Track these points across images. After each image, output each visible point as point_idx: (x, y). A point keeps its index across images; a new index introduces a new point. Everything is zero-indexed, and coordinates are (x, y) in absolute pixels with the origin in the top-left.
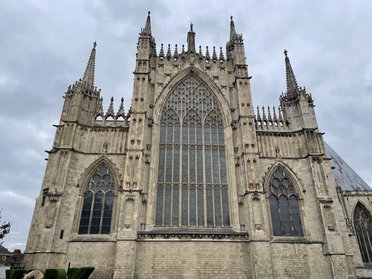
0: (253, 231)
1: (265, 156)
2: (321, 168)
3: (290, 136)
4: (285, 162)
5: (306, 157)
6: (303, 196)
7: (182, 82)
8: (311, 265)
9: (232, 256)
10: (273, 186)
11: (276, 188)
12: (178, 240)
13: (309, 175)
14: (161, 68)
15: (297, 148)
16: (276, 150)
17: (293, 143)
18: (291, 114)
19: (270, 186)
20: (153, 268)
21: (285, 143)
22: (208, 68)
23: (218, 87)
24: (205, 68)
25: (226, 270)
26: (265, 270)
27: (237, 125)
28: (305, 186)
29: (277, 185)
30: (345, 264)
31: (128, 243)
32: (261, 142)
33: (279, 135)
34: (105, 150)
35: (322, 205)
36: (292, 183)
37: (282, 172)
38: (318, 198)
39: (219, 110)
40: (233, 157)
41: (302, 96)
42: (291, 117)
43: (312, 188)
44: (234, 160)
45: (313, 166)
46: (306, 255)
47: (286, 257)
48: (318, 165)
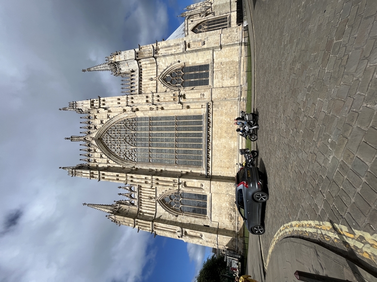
0: (205, 100)
1: (155, 88)
2: (162, 48)
3: (141, 69)
4: (159, 74)
5: (156, 59)
6: (182, 63)
7: (106, 146)
8: (228, 60)
9: (222, 115)
10: (176, 84)
11: (178, 82)
12: (211, 151)
13: (167, 58)
14: (97, 161)
16: (152, 80)
17: (146, 67)
18: (126, 68)
20: (228, 168)
21: (146, 73)
22: (95, 128)
23: (108, 121)
25: (230, 119)
26: (231, 92)
27: (135, 108)
28: (175, 61)
30: (227, 35)
31: (212, 186)
33: (141, 78)
35: (188, 49)
36: (174, 70)
37: (167, 77)
38: (183, 52)
39: (125, 120)
40: (157, 111)
42: (128, 68)
43: (176, 56)
44: (158, 111)
45: (161, 54)
46: (221, 63)
47: (222, 77)
48: (161, 50)
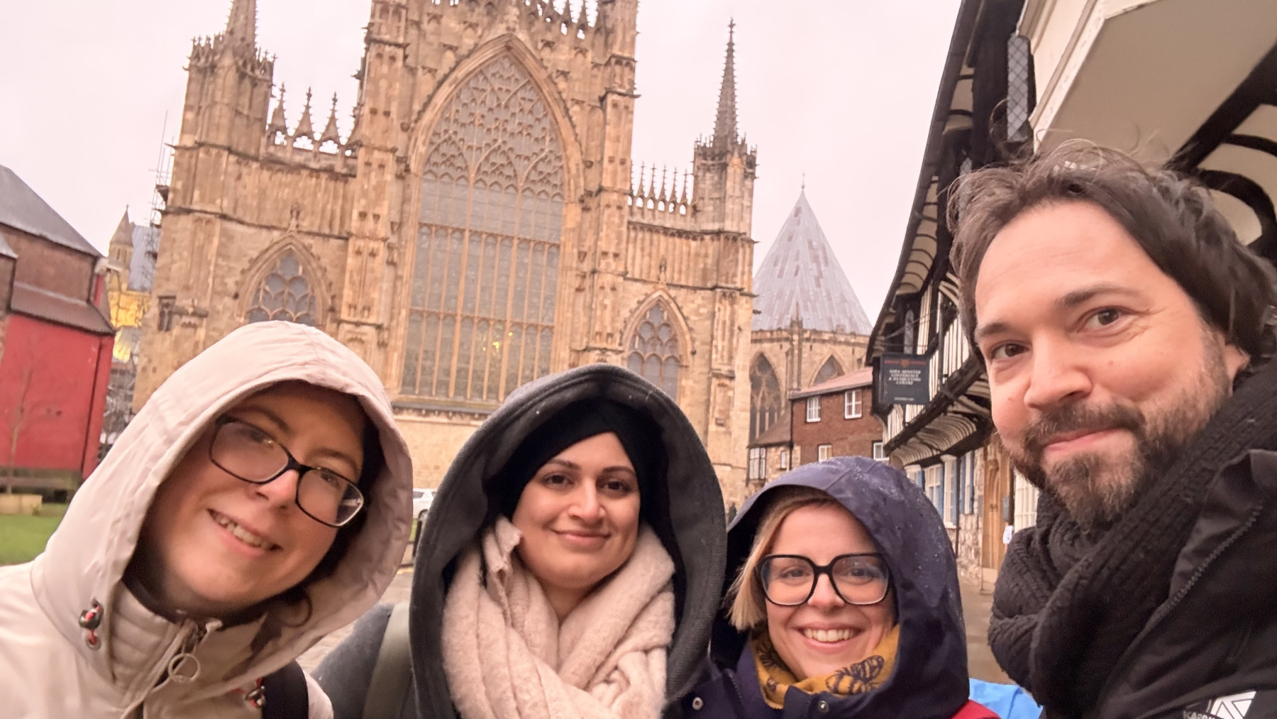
1: (637, 276)
2: (733, 312)
3: (694, 239)
4: (673, 292)
5: (713, 289)
6: (689, 360)
7: (481, 72)
10: (641, 337)
11: (644, 342)
13: (708, 323)
14: (433, 25)
15: (701, 266)
16: (661, 267)
17: (697, 255)
18: (707, 191)
19: (634, 337)
21: (681, 252)
22: (548, 44)
23: (564, 101)
24: (540, 45)
27: (592, 204)
28: (697, 343)
29: (647, 336)
32: (635, 247)
33: (673, 235)
34: (294, 222)
35: (715, 382)
36: (675, 335)
37: (663, 312)
38: (712, 369)
39: (559, 158)
40: (573, 272)
41: (736, 154)
42: (706, 196)
43: (708, 347)
44: (574, 278)
45: (719, 309)
48: (729, 307)
